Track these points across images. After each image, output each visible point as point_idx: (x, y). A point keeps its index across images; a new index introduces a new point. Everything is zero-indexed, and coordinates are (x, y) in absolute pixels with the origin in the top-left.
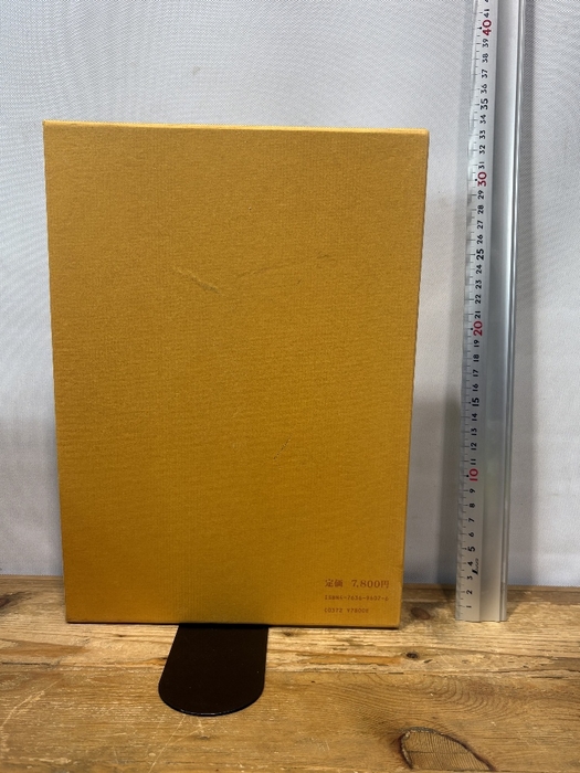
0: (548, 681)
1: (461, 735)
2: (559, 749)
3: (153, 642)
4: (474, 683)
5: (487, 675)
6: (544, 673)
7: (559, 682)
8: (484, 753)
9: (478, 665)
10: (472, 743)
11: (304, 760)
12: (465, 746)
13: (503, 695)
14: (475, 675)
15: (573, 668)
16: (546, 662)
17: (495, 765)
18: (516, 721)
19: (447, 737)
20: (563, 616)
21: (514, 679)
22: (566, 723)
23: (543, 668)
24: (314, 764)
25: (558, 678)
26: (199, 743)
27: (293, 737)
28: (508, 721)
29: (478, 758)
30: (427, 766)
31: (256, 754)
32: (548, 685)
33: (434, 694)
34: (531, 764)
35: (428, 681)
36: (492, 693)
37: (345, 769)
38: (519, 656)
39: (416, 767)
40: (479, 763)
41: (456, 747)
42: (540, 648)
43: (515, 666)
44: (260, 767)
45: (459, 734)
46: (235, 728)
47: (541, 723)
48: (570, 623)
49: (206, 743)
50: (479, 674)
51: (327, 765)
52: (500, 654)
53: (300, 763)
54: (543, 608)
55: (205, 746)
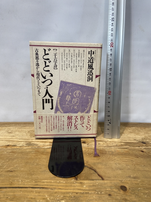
0: (123, 150)
1: (95, 167)
2: (125, 172)
3: (6, 141)
4: (101, 150)
5: (105, 148)
6: (122, 147)
7: (126, 150)
8: (101, 173)
9: (103, 145)
10: (98, 170)
11: (42, 178)
12: (95, 171)
13: (109, 154)
14: (102, 148)
15: (131, 145)
16: (123, 144)
17: (104, 178)
18: (112, 162)
19: (90, 168)
20: (129, 130)
21: (113, 149)
22: (127, 163)
23: (122, 145)
24: (45, 179)
25: (126, 148)
26: (9, 173)
27: (40, 170)
28: (110, 162)
29: (99, 175)
30: (82, 179)
31: (27, 177)
32: (122, 151)
33: (88, 154)
34: (116, 177)
35: (87, 150)
36: (106, 154)
37: (55, 181)
38: (115, 142)
39: (78, 179)
40: (99, 177)
41: (93, 172)
42: (121, 139)
43: (114, 145)
44: (26, 181)
45: (94, 167)
46: (23, 168)
47: (120, 163)
48: (131, 132)
49: (11, 173)
50: (103, 148)
51: (49, 180)
52: (110, 141)
53: (40, 179)
54: (123, 128)
55: (11, 174)
